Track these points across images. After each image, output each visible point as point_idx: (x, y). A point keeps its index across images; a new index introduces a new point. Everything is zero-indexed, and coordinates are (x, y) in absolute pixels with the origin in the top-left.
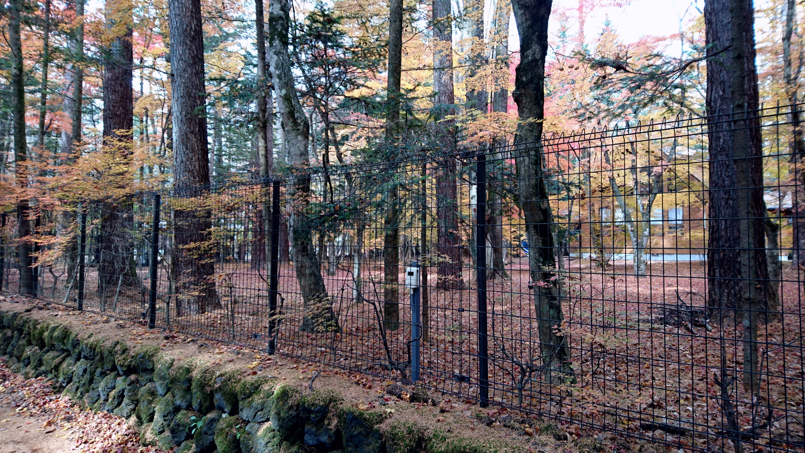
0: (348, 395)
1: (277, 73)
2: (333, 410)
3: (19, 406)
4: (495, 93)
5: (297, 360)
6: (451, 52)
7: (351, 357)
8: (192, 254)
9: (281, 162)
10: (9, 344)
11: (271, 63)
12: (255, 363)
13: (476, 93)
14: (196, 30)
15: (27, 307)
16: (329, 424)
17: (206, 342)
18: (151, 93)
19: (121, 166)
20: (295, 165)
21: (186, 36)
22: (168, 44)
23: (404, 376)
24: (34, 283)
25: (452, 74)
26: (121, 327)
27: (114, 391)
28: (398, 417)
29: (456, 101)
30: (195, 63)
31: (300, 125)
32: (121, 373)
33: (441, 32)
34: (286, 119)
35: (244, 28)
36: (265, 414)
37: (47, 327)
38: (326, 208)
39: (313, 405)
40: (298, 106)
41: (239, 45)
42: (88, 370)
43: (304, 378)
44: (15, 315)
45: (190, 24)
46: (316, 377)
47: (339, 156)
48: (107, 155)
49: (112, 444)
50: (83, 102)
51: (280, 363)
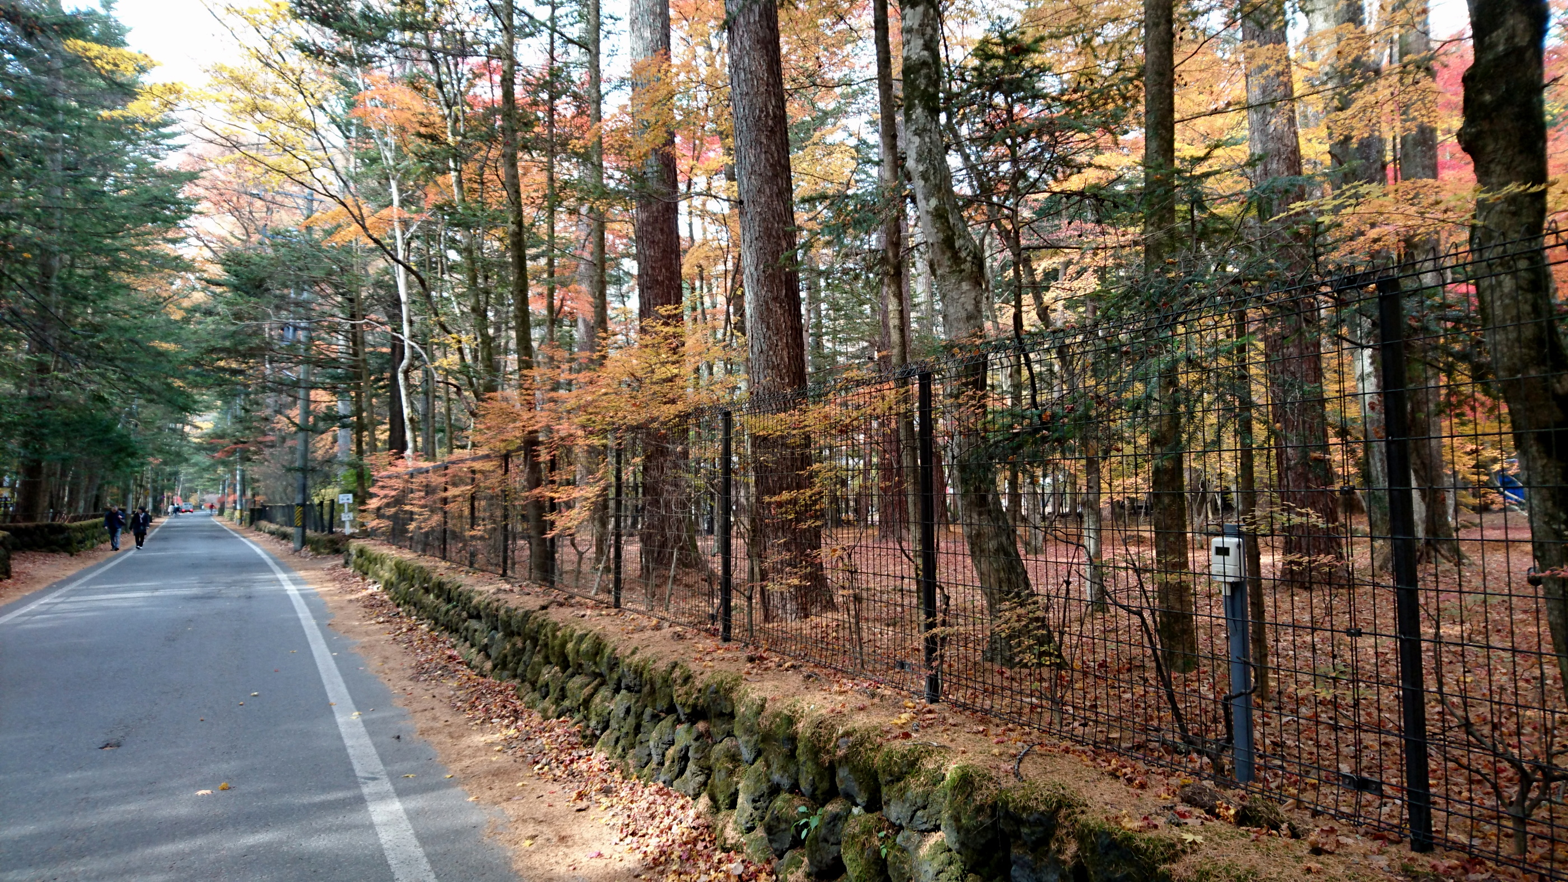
0: (1097, 797)
1: (921, 168)
2: (1067, 824)
3: (537, 763)
4: (1404, 139)
5: (985, 716)
6: (1288, 66)
7: (1096, 722)
8: (786, 513)
9: (925, 337)
10: (520, 660)
11: (909, 153)
12: (905, 717)
13: (1354, 144)
14: (775, 116)
15: (542, 601)
16: (1060, 851)
17: (816, 670)
18: (705, 239)
19: (669, 366)
20: (959, 339)
21: (759, 130)
22: (730, 149)
23: (1219, 769)
24: (549, 562)
25: (1293, 111)
26: (679, 637)
27: (673, 748)
28: (1212, 853)
29: (1307, 169)
30: (776, 176)
31: (965, 261)
32: (683, 718)
33: (1262, 28)
34: (939, 253)
35: (854, 95)
36: (930, 816)
37: (571, 636)
38: (1024, 417)
39: (1024, 808)
40: (960, 225)
41: (845, 128)
42: (633, 709)
43: (1001, 755)
44: (527, 614)
45: (766, 106)
46: (1026, 754)
47: (1044, 313)
48: (647, 350)
49: (673, 841)
50: (607, 265)
51: (951, 721)
